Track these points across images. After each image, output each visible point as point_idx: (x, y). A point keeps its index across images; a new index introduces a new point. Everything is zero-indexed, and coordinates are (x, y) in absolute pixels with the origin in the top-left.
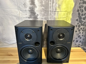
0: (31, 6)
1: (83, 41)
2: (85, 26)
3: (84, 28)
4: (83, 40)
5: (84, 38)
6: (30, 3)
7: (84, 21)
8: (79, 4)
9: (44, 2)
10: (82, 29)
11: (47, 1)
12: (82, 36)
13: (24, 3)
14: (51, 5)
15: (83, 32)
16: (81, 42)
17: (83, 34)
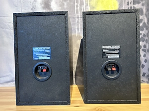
2: (146, 42)
3: (145, 46)
6: (43, 6)
8: (126, 4)
9: (65, 4)
10: (143, 48)
11: (72, 3)
12: (146, 61)
13: (32, 7)
14: (79, 8)
15: (145, 53)
16: (146, 75)
17: (145, 58)
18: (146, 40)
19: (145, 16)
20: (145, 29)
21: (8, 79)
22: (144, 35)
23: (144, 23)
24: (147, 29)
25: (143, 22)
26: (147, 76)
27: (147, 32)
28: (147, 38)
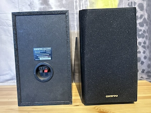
0: (43, 7)
1: (149, 70)
2: (146, 39)
3: (145, 43)
4: (149, 66)
5: (149, 63)
6: (41, 1)
7: (143, 29)
10: (142, 44)
12: (145, 58)
13: (29, 3)
14: (78, 4)
15: (144, 49)
16: (145, 72)
17: (145, 55)
18: (146, 36)
19: (145, 11)
20: (145, 25)
21: (8, 77)
22: (144, 31)
23: (145, 19)
24: (147, 25)
25: (143, 18)
26: (147, 73)
27: (147, 28)
28: (147, 34)
